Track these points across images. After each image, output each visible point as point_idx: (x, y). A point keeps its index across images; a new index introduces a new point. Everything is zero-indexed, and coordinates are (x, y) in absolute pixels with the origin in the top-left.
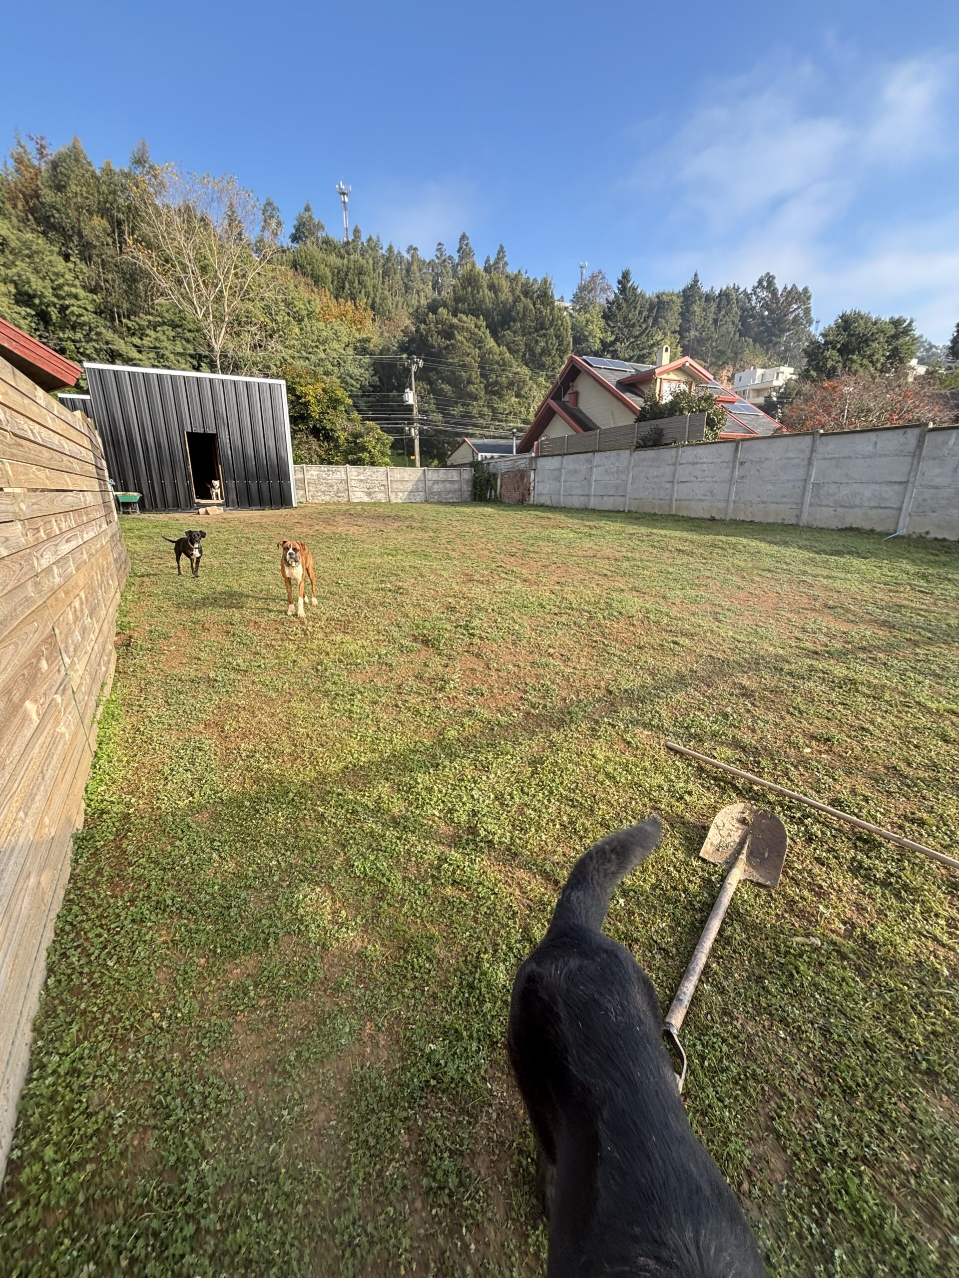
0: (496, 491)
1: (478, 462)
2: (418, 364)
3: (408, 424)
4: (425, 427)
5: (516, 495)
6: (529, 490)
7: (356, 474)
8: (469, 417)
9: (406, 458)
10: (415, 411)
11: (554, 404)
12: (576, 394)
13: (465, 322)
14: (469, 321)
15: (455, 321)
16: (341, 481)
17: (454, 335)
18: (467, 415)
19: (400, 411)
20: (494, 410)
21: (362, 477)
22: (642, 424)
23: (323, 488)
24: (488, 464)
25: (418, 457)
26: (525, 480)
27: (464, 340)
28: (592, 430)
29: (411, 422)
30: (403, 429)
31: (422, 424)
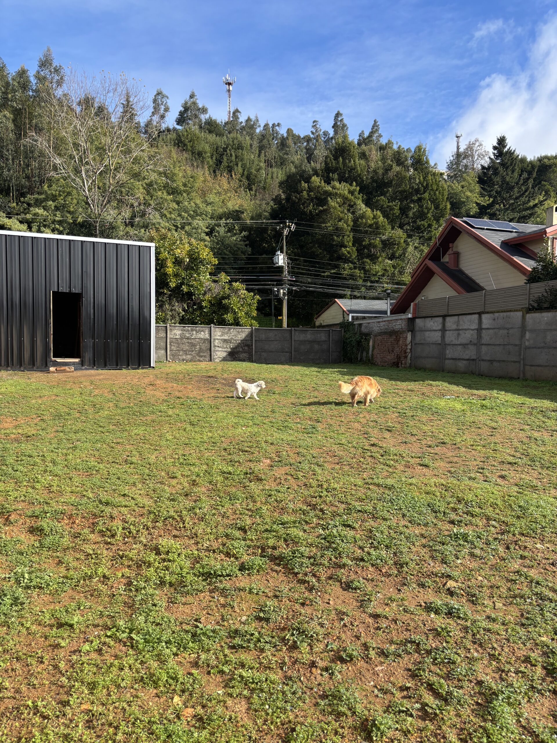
0: (368, 353)
1: (349, 323)
2: (289, 227)
3: (277, 285)
4: (294, 288)
5: (390, 358)
6: (405, 353)
7: (219, 334)
8: (340, 278)
9: (274, 318)
10: (286, 273)
11: (432, 265)
12: (457, 255)
13: (338, 189)
14: (343, 188)
15: (328, 188)
16: (205, 340)
17: (328, 201)
18: (338, 276)
19: (269, 272)
20: (366, 271)
21: (226, 337)
22: (534, 285)
23: (186, 347)
24: (360, 325)
25: (285, 318)
26: (401, 342)
27: (337, 205)
28: (476, 290)
29: (280, 283)
30: (271, 290)
31: (291, 285)
